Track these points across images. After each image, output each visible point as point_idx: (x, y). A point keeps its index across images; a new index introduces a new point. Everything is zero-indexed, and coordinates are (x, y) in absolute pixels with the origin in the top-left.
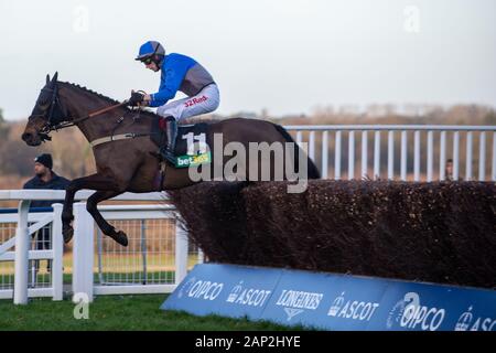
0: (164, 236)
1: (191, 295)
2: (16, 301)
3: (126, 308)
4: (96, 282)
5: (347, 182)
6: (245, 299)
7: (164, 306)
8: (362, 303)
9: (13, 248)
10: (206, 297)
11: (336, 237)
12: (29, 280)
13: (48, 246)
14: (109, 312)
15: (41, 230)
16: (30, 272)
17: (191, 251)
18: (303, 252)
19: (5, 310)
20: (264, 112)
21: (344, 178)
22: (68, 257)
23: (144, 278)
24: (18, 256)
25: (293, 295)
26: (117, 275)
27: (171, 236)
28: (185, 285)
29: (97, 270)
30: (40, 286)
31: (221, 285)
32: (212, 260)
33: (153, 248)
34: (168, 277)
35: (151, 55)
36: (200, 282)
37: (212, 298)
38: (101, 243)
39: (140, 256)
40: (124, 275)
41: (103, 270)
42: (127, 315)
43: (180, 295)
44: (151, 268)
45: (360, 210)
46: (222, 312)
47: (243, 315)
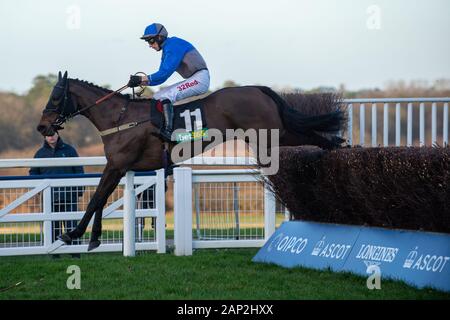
0: (254, 196)
1: (279, 249)
2: (126, 254)
3: (221, 260)
4: (195, 237)
5: (419, 149)
6: (328, 252)
7: (256, 259)
8: (435, 257)
9: (121, 208)
10: (292, 251)
11: (409, 198)
12: (136, 235)
13: (152, 206)
14: (206, 263)
15: (145, 192)
16: (137, 229)
17: (278, 210)
18: (380, 211)
19: (116, 261)
20: (342, 86)
21: (416, 145)
22: (169, 215)
23: (237, 234)
24: (126, 214)
25: (371, 249)
26: (213, 231)
27: (260, 197)
28: (273, 240)
29: (195, 227)
30: (146, 240)
31: (306, 240)
32: (297, 218)
33: (245, 207)
34: (258, 233)
35: (155, 36)
36: (287, 238)
37: (298, 252)
38: (198, 203)
39: (234, 215)
40: (219, 231)
41: (201, 227)
42: (223, 266)
43: (269, 249)
44: (243, 225)
45: (431, 174)
46: (308, 265)
47: (326, 267)
